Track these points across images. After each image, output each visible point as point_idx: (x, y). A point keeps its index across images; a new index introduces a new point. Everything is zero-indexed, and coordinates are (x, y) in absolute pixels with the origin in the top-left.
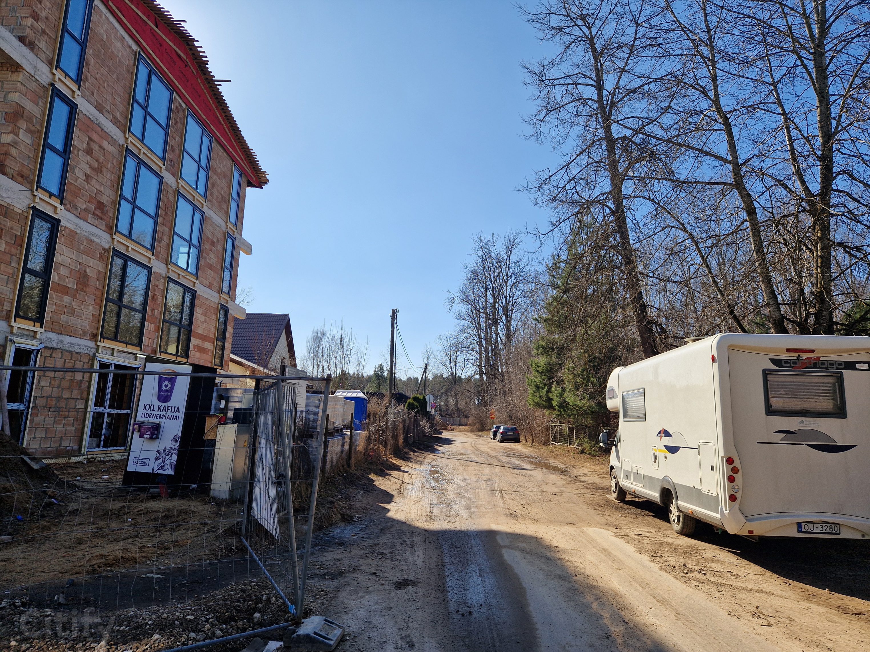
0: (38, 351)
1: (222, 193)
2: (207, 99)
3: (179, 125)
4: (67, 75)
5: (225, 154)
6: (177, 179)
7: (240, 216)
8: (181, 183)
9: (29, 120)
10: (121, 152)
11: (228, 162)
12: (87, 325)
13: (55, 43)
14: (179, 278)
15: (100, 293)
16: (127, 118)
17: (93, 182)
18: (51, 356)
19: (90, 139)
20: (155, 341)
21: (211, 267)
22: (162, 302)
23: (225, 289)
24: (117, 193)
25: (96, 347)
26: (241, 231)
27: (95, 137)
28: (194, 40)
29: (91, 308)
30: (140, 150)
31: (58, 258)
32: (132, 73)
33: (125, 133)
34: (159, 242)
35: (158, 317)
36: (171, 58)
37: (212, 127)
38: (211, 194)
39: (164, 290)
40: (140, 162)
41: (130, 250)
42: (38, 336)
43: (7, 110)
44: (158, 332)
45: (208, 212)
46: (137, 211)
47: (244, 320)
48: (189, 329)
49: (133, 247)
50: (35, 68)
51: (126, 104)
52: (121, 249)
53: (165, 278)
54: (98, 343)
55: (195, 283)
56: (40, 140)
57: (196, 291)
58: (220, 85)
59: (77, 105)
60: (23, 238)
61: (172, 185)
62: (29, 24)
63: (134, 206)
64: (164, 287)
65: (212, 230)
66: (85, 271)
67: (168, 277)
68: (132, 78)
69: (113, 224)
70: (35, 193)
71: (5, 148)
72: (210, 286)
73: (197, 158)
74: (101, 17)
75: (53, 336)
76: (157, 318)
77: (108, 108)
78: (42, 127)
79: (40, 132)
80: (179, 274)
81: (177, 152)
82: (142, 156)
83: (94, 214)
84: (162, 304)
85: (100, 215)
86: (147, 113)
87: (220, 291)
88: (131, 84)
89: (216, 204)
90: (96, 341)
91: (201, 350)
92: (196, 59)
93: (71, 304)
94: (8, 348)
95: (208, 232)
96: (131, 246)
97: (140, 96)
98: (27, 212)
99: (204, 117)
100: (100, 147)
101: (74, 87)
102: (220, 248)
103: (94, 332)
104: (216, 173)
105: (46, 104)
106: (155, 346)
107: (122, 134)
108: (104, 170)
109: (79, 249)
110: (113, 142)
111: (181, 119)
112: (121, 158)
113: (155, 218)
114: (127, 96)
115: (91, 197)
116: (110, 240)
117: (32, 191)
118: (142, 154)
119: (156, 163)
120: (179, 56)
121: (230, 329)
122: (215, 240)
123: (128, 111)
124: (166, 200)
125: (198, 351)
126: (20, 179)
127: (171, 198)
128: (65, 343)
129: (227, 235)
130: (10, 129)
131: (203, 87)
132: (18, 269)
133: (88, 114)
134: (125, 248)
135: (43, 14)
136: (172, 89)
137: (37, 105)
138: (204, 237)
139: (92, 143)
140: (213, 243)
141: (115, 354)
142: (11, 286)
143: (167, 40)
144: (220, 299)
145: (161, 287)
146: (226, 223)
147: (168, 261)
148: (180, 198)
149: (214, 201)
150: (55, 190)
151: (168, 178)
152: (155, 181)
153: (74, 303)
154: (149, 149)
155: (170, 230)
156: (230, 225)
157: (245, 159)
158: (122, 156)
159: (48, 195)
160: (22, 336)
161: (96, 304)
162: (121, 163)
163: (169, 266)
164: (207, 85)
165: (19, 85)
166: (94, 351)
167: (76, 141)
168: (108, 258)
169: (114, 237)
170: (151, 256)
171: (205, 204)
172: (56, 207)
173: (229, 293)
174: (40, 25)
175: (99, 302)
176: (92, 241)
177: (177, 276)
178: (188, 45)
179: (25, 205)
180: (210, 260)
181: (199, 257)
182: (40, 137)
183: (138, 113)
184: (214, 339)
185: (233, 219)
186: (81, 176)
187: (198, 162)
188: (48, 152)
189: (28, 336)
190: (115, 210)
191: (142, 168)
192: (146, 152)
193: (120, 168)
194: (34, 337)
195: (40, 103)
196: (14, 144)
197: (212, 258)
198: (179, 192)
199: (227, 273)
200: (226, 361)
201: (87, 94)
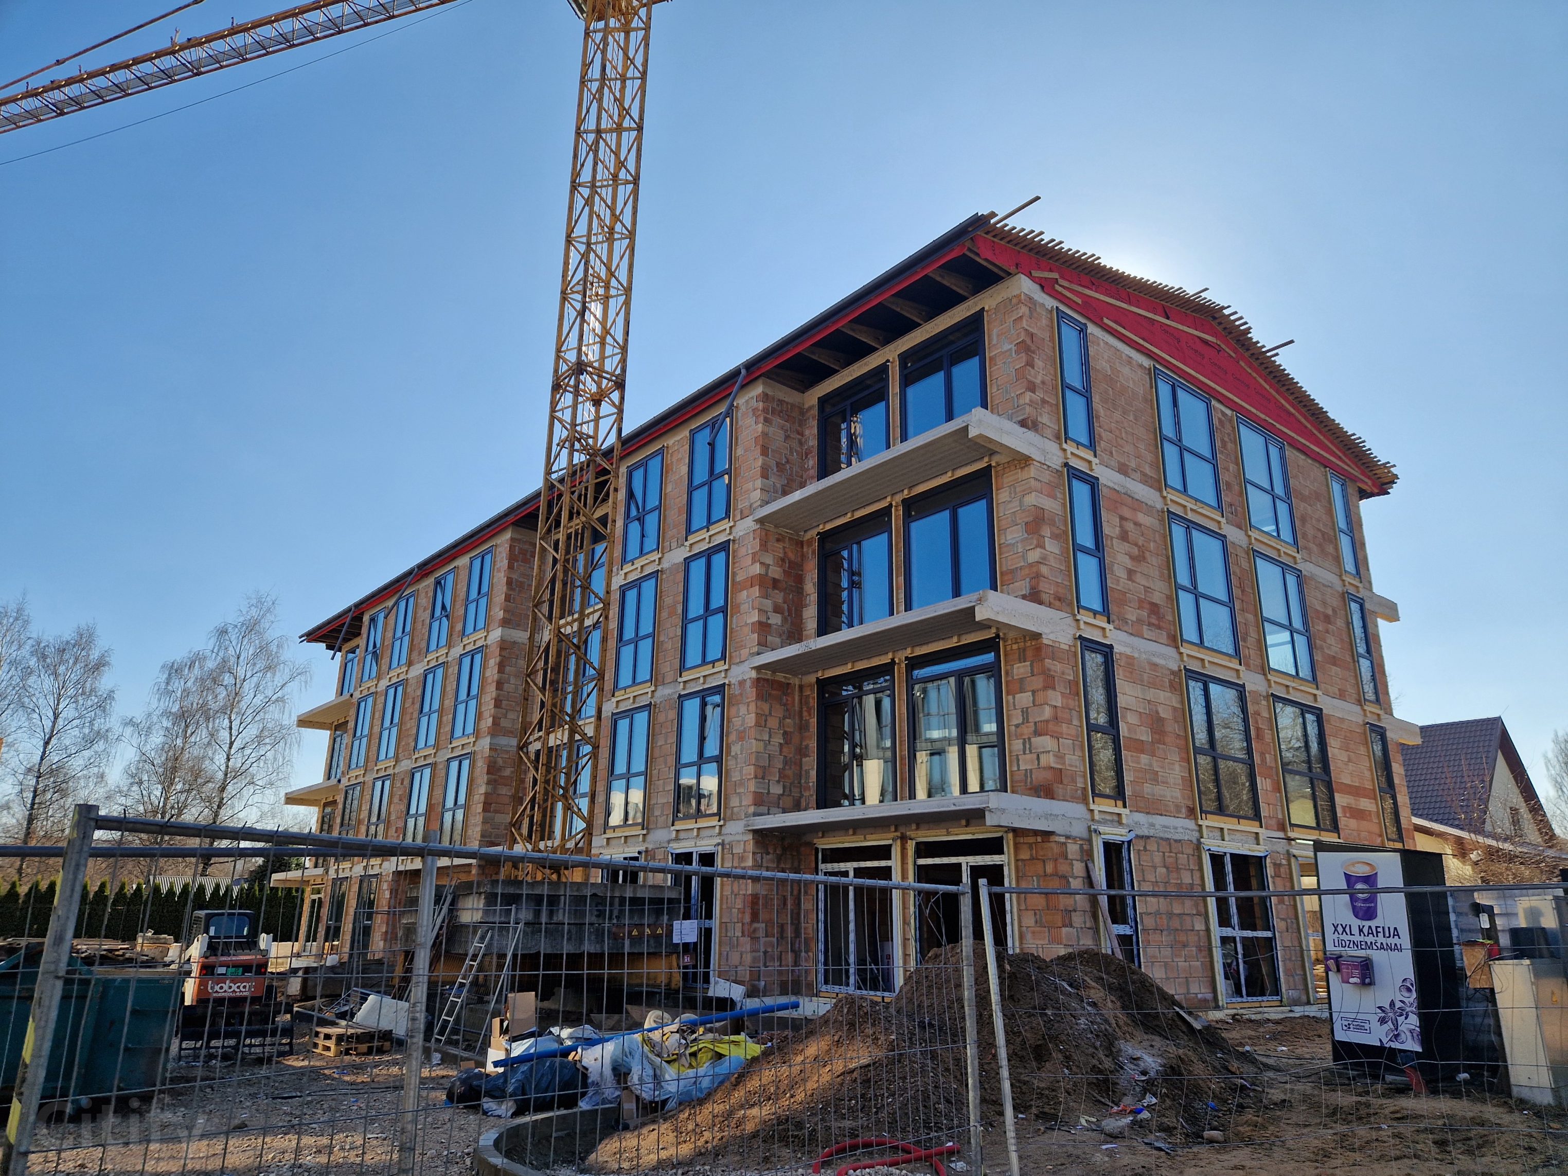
0: (1129, 842)
1: (1321, 527)
2: (1261, 385)
3: (1230, 446)
4: (1078, 444)
5: (1310, 461)
6: (1246, 531)
7: (1360, 556)
8: (1254, 534)
9: (1052, 523)
10: (1162, 520)
11: (1317, 471)
12: (1178, 794)
13: (1058, 409)
14: (1288, 693)
15: (1183, 742)
16: (1158, 468)
17: (1139, 578)
18: (1145, 849)
19: (1122, 518)
20: (1279, 808)
21: (1334, 661)
22: (1273, 739)
23: (1370, 696)
24: (1170, 583)
25: (1196, 828)
26: (1370, 583)
27: (1126, 513)
28: (1223, 308)
29: (1177, 767)
30: (1185, 507)
31: (1122, 701)
32: (1151, 400)
33: (1160, 491)
34: (1244, 640)
35: (1273, 765)
36: (1196, 351)
37: (1278, 426)
38: (1304, 536)
39: (1270, 719)
40: (1190, 526)
41: (1207, 664)
42: (1124, 821)
43: (1026, 520)
44: (1280, 792)
45: (1307, 568)
46: (1201, 600)
47: (1417, 746)
48: (1327, 779)
49: (1211, 659)
50: (1044, 452)
51: (1152, 448)
52: (1195, 666)
53: (1267, 697)
54: (1200, 822)
55: (1315, 695)
56: (1068, 544)
57: (1321, 710)
58: (1277, 354)
59: (1097, 479)
60: (1077, 683)
61: (1240, 543)
62: (1027, 401)
63: (1198, 596)
64: (1270, 713)
65: (1319, 595)
66: (1157, 712)
67: (1272, 695)
68: (1152, 408)
69: (1175, 631)
70: (1078, 617)
71: (1034, 569)
72: (1342, 695)
73: (1267, 486)
74: (1099, 345)
75: (1140, 817)
76: (1271, 768)
77: (1133, 464)
78: (1066, 525)
79: (1065, 532)
80: (1287, 686)
81: (1237, 488)
82: (1190, 516)
83: (1150, 624)
84: (1274, 742)
85: (1156, 622)
86: (1182, 449)
87: (1360, 701)
88: (1153, 418)
89: (1315, 548)
90: (1196, 819)
91: (1357, 814)
92: (1230, 333)
93: (1151, 765)
94: (1094, 843)
95: (1314, 602)
96: (1207, 658)
97: (1168, 430)
98: (1075, 646)
99: (1263, 416)
100: (1136, 524)
101: (1088, 455)
102: (1340, 623)
103: (1190, 803)
104: (1303, 499)
105: (1064, 494)
106: (1280, 816)
107: (1158, 494)
108: (1147, 554)
109: (1142, 681)
110: (1149, 509)
111: (1229, 435)
112: (1164, 529)
113: (1230, 603)
114: (1152, 436)
115: (1141, 601)
116: (1177, 656)
117: (1074, 615)
118: (1189, 512)
119: (1210, 517)
120: (1206, 342)
121: (1398, 769)
122: (1330, 612)
123: (1157, 458)
124: (1238, 571)
125: (1352, 817)
126: (1057, 603)
127: (1245, 564)
128: (1157, 827)
129: (1347, 597)
130: (1035, 542)
131: (1249, 371)
132: (1081, 727)
133: (1111, 485)
134: (1199, 663)
135: (1038, 381)
136: (1207, 395)
137: (1055, 498)
138: (1310, 613)
139: (1124, 523)
140: (1327, 619)
141: (1226, 838)
142: (1079, 753)
143: (1186, 329)
144: (1365, 715)
145: (1265, 714)
146: (1340, 576)
147: (1265, 668)
148: (1258, 560)
149: (1311, 545)
150: (1097, 606)
151: (1234, 534)
152: (1216, 545)
153: (1155, 764)
154: (1197, 500)
155: (1256, 615)
156: (1348, 579)
157: (1346, 455)
158: (1164, 525)
159: (1091, 614)
160: (1104, 822)
161: (1182, 759)
162: (1165, 537)
163: (1269, 677)
164: (1256, 364)
165: (1032, 482)
166: (1197, 834)
167: (1107, 530)
168: (1181, 684)
169: (1182, 650)
170: (1238, 667)
171: (1298, 556)
172: (1104, 629)
173: (1378, 700)
174: (1040, 394)
175: (1185, 755)
176: (1156, 665)
177: (1284, 689)
178: (1214, 318)
179: (1070, 637)
180: (1329, 648)
181: (1311, 648)
182: (1067, 540)
183: (1171, 452)
184: (1374, 790)
185: (1349, 566)
186: (1123, 574)
187: (1271, 492)
188: (1080, 555)
189: (1112, 821)
190: (1173, 609)
191: (1195, 533)
192: (1195, 507)
193: (1166, 545)
194: (1120, 823)
195: (1059, 495)
196: (1042, 561)
197: (1333, 645)
198: (1254, 551)
199: (1365, 664)
200: (1408, 830)
201: (1106, 457)
